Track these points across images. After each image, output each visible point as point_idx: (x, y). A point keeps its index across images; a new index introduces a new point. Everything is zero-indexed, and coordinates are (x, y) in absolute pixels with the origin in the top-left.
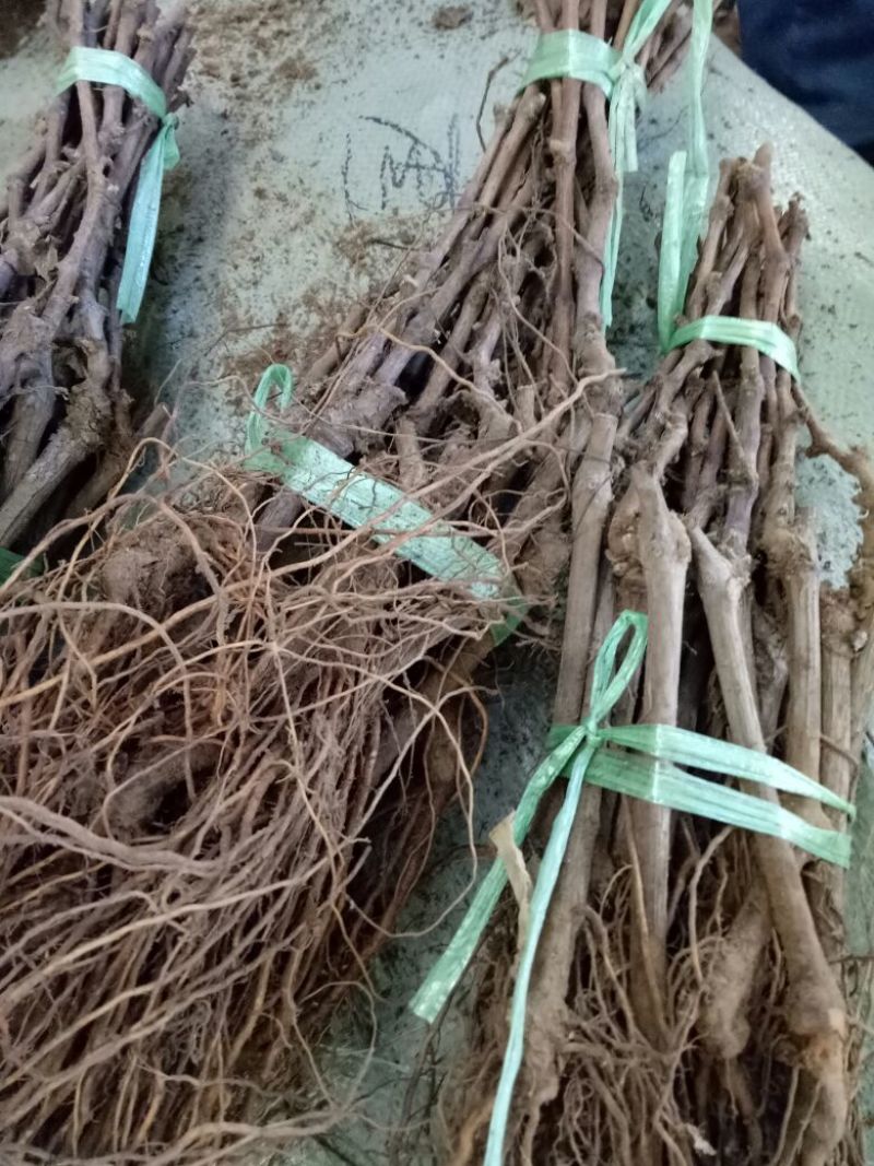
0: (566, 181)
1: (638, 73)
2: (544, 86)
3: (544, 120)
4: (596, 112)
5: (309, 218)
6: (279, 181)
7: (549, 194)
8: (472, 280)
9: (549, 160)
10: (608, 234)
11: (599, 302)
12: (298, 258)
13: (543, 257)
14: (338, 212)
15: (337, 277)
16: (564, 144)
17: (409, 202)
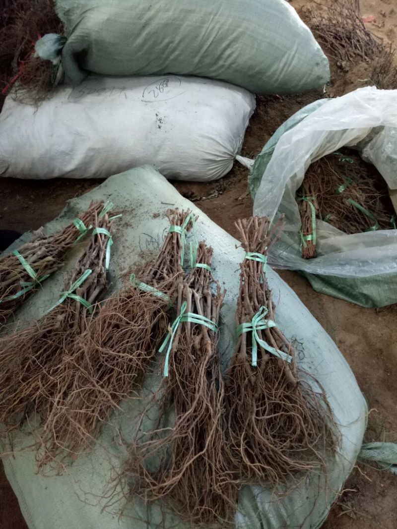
0: (175, 246)
1: (185, 230)
2: (172, 233)
3: (172, 237)
4: (179, 237)
5: (133, 250)
6: (127, 244)
7: (173, 248)
8: (162, 260)
9: (173, 243)
10: (182, 253)
11: (181, 263)
12: (132, 257)
13: (173, 257)
14: (139, 249)
15: (139, 260)
16: (175, 241)
17: (151, 247)
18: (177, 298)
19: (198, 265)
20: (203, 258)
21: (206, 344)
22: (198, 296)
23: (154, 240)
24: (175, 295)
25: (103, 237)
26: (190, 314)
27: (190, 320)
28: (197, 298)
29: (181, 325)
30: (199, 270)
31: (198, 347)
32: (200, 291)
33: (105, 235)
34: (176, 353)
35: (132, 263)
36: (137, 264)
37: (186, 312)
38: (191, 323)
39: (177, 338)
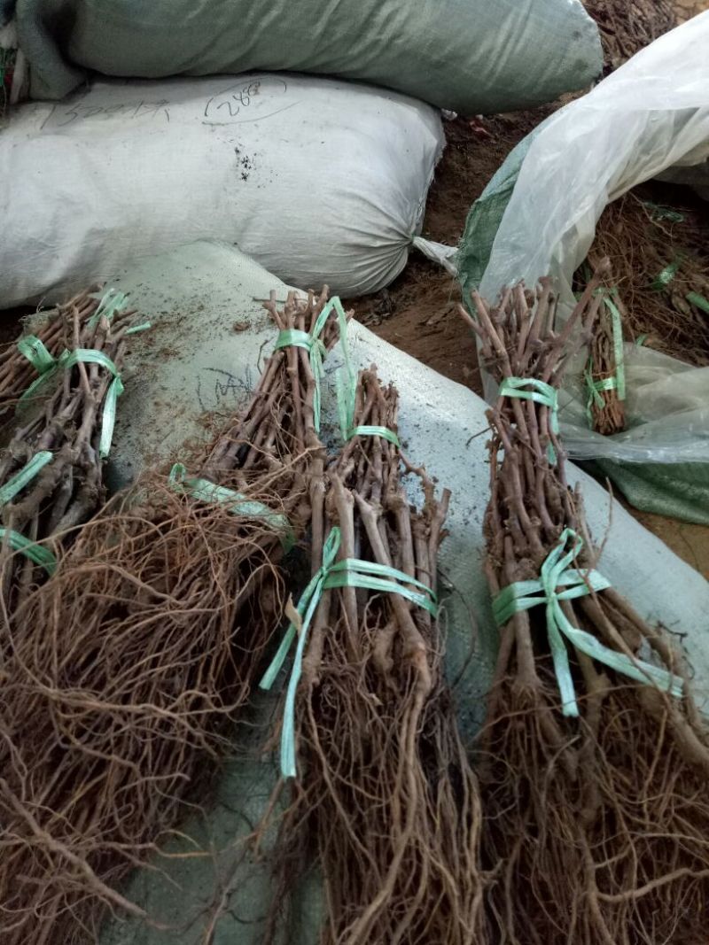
0: (296, 383)
1: (320, 342)
2: (282, 349)
3: (284, 361)
4: (305, 356)
5: (183, 411)
6: (166, 398)
7: (290, 387)
8: (262, 420)
9: (288, 375)
10: (315, 399)
11: (314, 423)
12: (179, 428)
13: (290, 409)
14: (197, 408)
15: (199, 433)
16: (293, 368)
17: (230, 401)
18: (309, 521)
19: (363, 430)
20: (375, 412)
21: (411, 655)
22: (372, 511)
23: (237, 383)
24: (303, 510)
25: (95, 372)
26: (353, 562)
27: (353, 581)
28: (370, 516)
29: (327, 598)
30: (368, 442)
31: (386, 663)
32: (376, 497)
33: (101, 369)
34: (317, 690)
35: (180, 443)
36: (193, 443)
37: (339, 558)
38: (358, 589)
39: (318, 640)
